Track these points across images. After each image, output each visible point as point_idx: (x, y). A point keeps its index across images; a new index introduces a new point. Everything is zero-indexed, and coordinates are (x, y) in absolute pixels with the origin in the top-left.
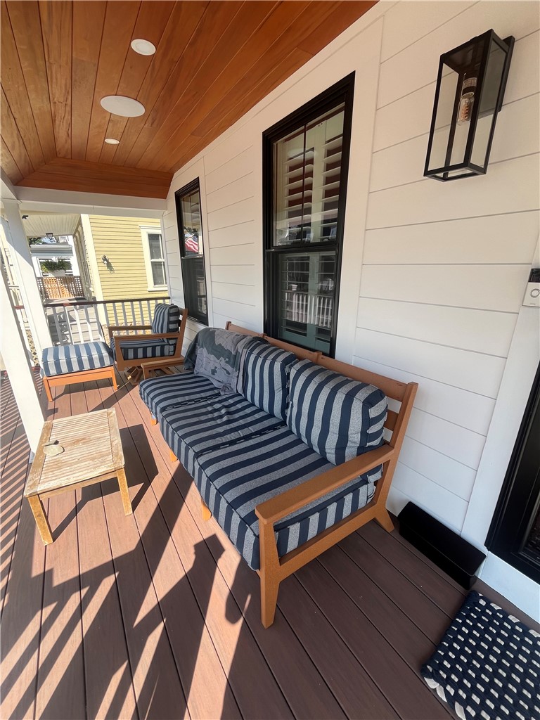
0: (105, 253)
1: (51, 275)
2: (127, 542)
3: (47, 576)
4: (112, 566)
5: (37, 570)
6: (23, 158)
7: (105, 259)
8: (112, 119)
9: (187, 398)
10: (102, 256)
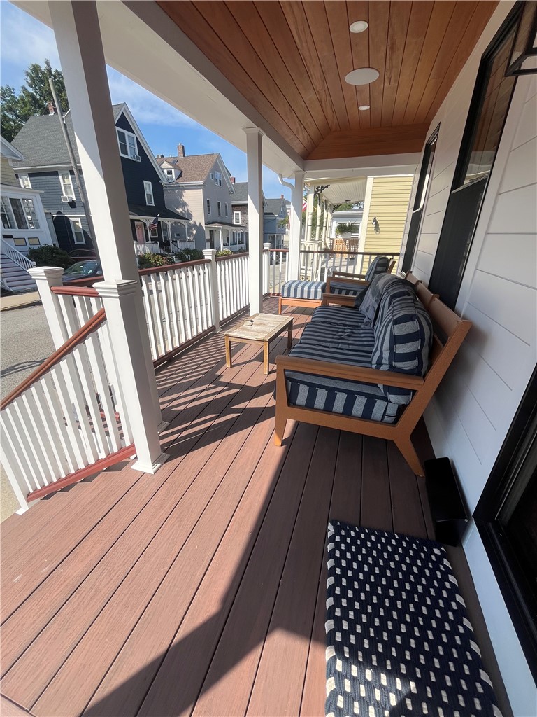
0: (375, 215)
1: (340, 237)
2: (255, 383)
3: (220, 376)
4: (242, 387)
5: (218, 373)
6: (306, 138)
7: (375, 220)
8: (357, 89)
9: (334, 321)
10: (373, 218)
